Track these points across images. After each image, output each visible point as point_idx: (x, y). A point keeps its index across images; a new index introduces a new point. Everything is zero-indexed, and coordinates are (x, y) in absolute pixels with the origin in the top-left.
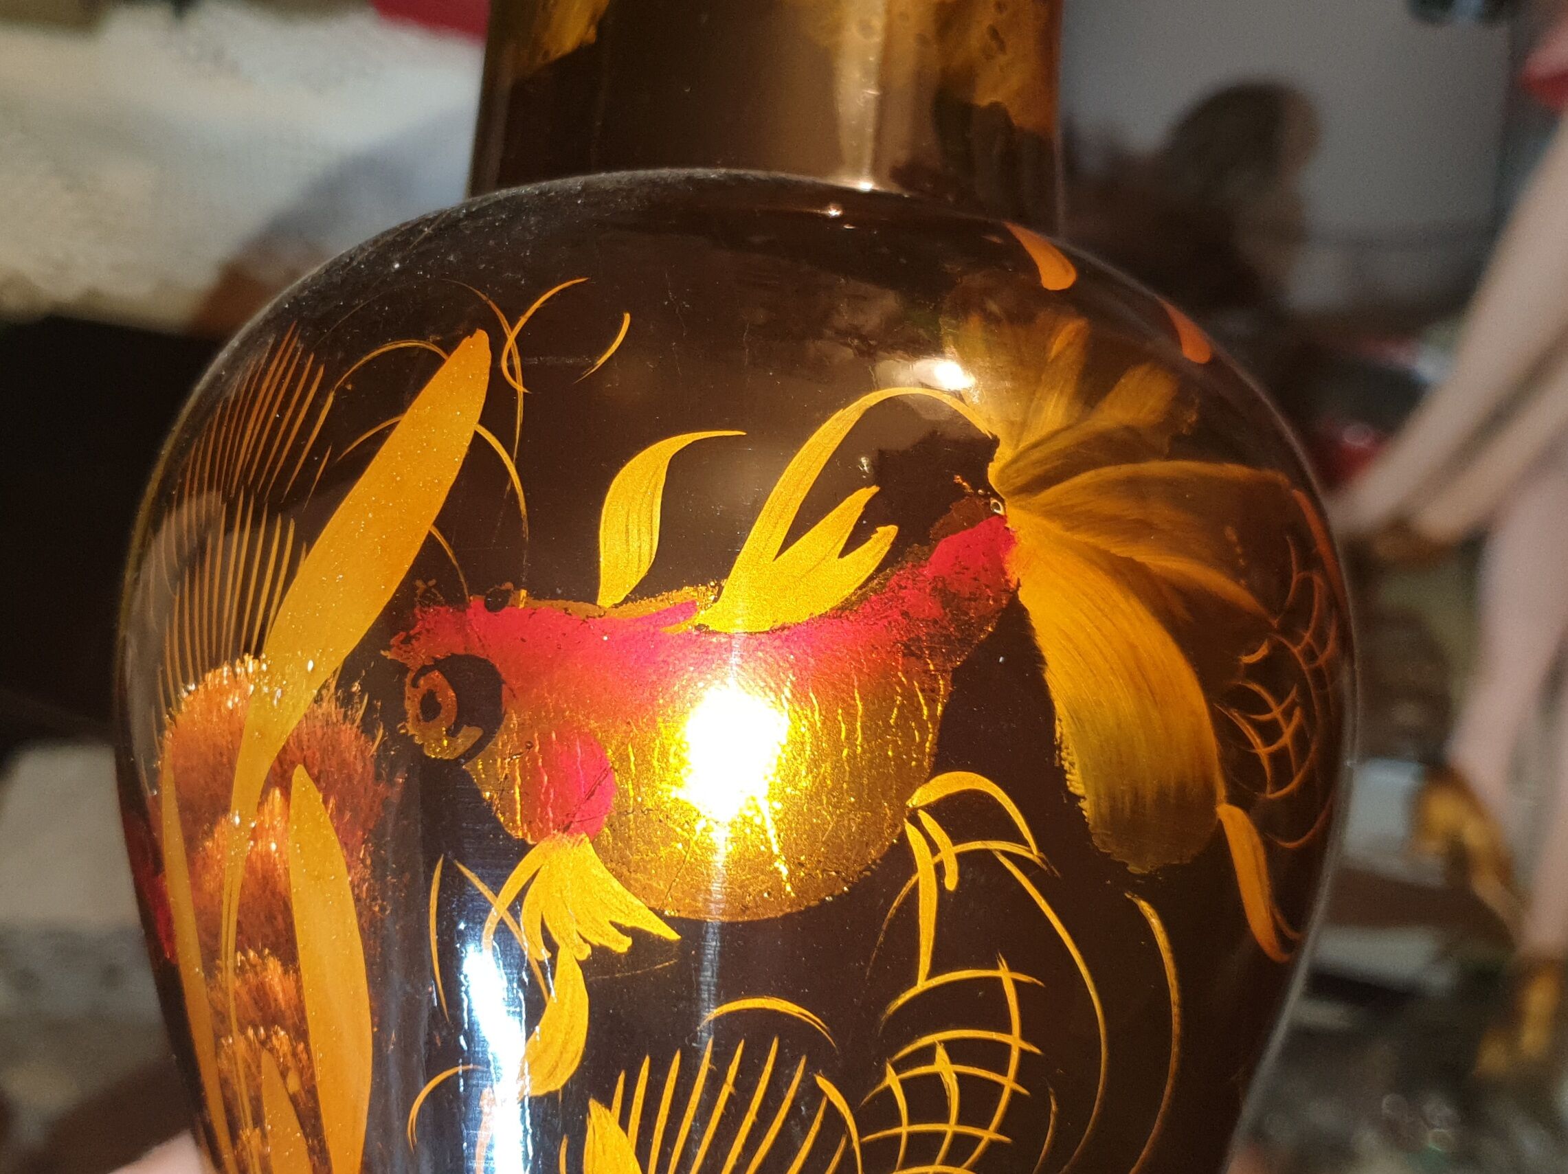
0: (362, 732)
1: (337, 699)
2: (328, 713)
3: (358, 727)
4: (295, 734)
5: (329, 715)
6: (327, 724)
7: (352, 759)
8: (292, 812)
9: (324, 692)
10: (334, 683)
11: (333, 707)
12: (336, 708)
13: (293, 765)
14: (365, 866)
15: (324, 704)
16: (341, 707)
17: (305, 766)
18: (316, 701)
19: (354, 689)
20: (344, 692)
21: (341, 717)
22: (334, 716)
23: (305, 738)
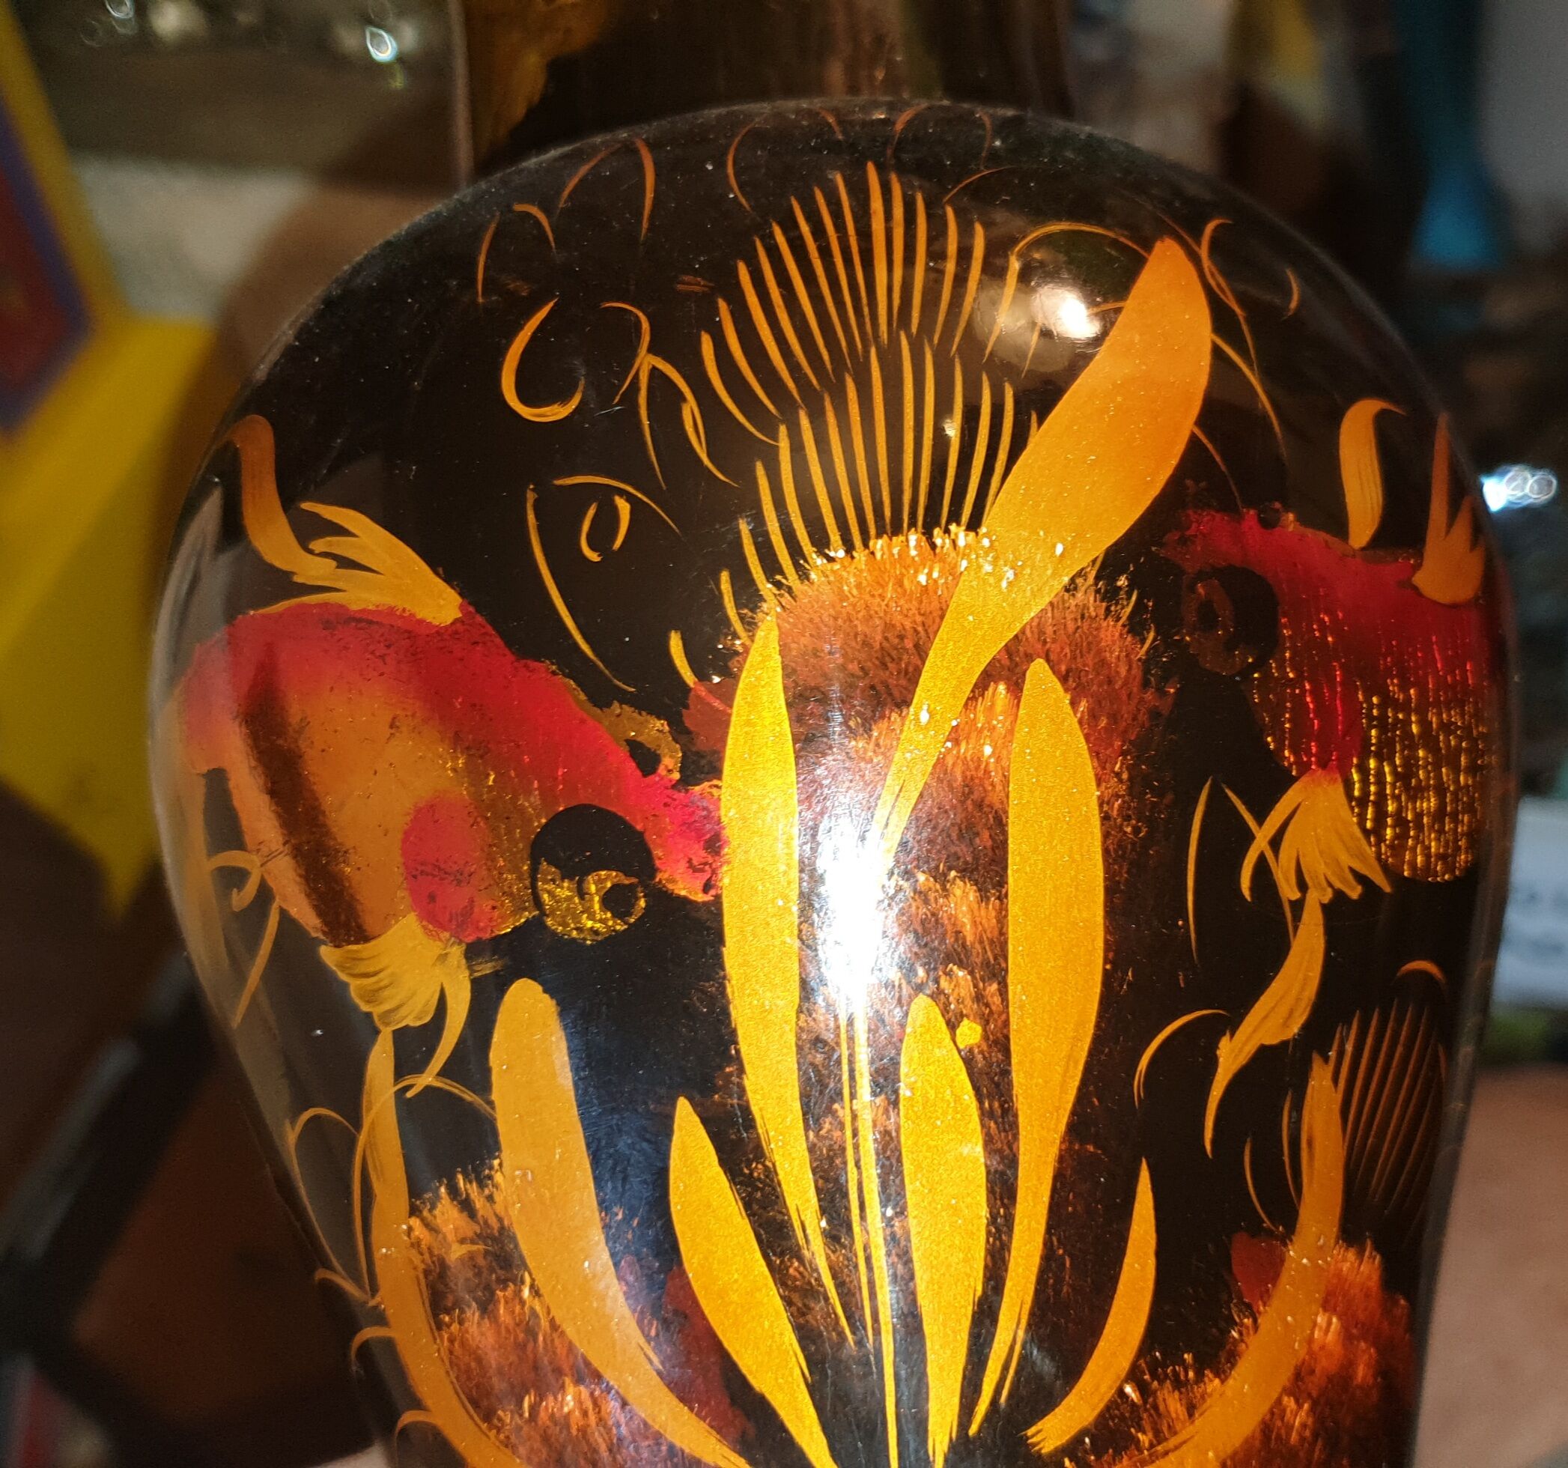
0: (1128, 632)
1: (1098, 591)
2: (1084, 605)
3: (1124, 626)
4: (1034, 624)
5: (1085, 607)
6: (1083, 617)
7: (1114, 660)
8: (1022, 712)
9: (1079, 581)
10: (1094, 573)
11: (1092, 599)
12: (1095, 601)
13: (1029, 658)
14: (1121, 781)
15: (1080, 595)
16: (1102, 601)
17: (1048, 661)
18: (1067, 590)
19: (1119, 584)
20: (1106, 585)
21: (1102, 612)
22: (1092, 609)
23: (1049, 630)
